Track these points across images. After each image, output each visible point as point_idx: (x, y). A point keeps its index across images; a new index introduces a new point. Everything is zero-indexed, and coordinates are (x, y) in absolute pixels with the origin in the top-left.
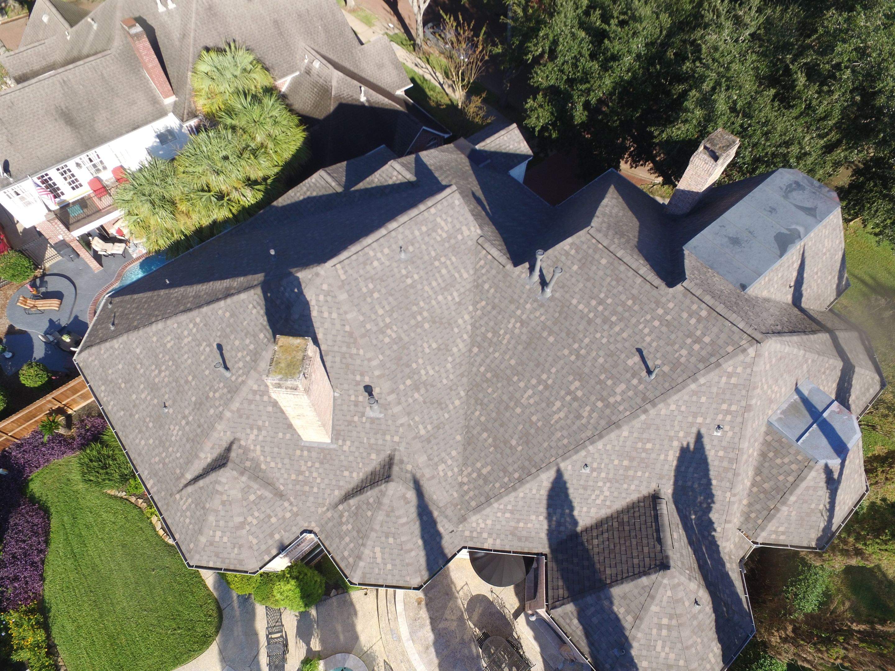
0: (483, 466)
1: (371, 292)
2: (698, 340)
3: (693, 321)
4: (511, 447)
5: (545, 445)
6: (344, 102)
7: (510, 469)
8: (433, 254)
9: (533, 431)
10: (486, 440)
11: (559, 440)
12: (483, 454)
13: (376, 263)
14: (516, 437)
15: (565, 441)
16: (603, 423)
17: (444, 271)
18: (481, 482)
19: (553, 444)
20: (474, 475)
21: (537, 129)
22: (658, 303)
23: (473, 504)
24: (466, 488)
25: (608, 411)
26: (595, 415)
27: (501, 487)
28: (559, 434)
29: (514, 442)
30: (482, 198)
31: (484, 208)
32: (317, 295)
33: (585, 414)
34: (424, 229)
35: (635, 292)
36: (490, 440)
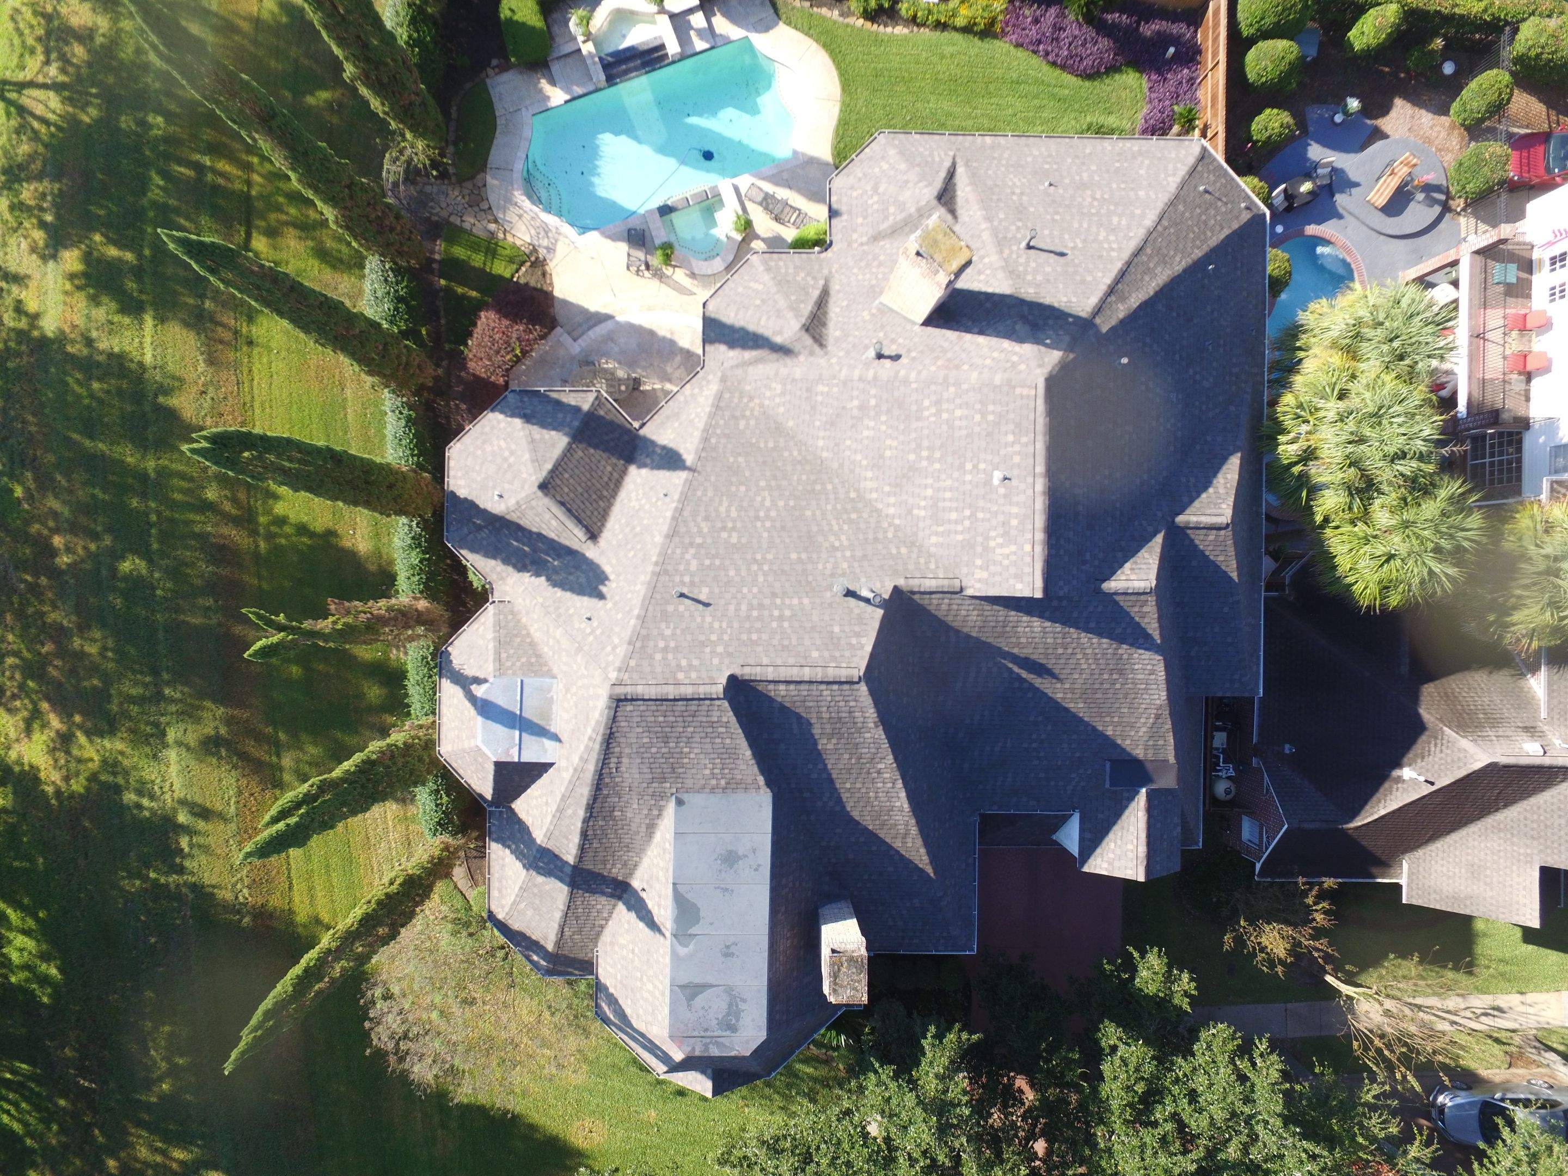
0: (748, 424)
1: (984, 415)
2: (665, 650)
3: (684, 663)
4: (740, 454)
5: (713, 479)
6: (1424, 738)
7: (723, 441)
8: (980, 515)
9: (734, 479)
10: (766, 442)
11: (705, 490)
12: (757, 432)
13: (1010, 438)
14: (744, 465)
15: (699, 493)
16: (682, 529)
17: (954, 516)
18: (738, 414)
19: (707, 484)
20: (748, 413)
21: (1136, 955)
22: (730, 655)
23: (727, 396)
24: (745, 400)
25: (687, 540)
26: (695, 530)
27: (717, 423)
28: (710, 494)
29: (741, 459)
30: (1038, 682)
31: (1015, 659)
32: (1021, 356)
33: (703, 525)
34: (1014, 522)
35: (760, 649)
36: (762, 445)
